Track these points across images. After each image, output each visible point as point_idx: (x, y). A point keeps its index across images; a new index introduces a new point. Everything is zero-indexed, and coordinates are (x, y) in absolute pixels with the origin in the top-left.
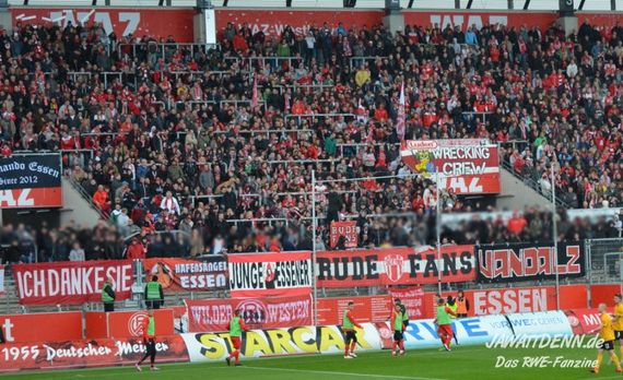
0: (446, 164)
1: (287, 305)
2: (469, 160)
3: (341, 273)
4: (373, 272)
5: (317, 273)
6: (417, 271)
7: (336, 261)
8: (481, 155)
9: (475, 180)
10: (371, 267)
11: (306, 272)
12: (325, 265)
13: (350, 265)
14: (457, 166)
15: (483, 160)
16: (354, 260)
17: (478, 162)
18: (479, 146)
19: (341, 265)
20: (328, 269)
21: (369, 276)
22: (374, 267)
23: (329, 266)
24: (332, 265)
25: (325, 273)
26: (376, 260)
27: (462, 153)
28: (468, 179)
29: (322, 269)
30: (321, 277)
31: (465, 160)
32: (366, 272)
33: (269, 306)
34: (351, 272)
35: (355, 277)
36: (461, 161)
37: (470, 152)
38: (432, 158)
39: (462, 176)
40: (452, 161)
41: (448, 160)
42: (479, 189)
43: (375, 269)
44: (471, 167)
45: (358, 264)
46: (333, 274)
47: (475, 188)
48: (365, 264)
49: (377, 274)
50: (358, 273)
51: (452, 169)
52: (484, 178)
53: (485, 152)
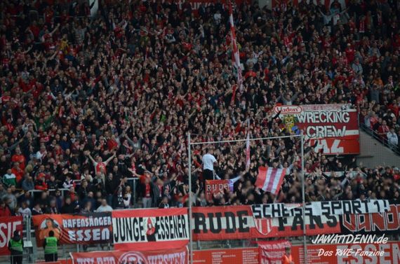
0: (309, 128)
1: (166, 256)
2: (330, 123)
3: (216, 227)
4: (245, 226)
5: (193, 227)
6: (285, 225)
7: (211, 216)
8: (342, 119)
9: (337, 142)
10: (241, 222)
11: (184, 226)
12: (201, 219)
13: (223, 220)
14: (320, 129)
15: (344, 124)
16: (227, 215)
17: (339, 125)
18: (340, 110)
19: (215, 220)
20: (203, 223)
21: (241, 229)
22: (245, 221)
23: (204, 220)
24: (207, 220)
25: (201, 227)
26: (247, 214)
27: (324, 117)
28: (330, 141)
29: (197, 223)
30: (196, 231)
31: (326, 124)
32: (238, 226)
33: (149, 258)
34: (224, 226)
35: (228, 230)
36: (323, 125)
37: (332, 117)
38: (296, 122)
39: (325, 138)
40: (315, 125)
41: (311, 124)
42: (341, 150)
43: (246, 223)
44: (333, 130)
45: (230, 219)
46: (208, 227)
47: (337, 149)
48: (237, 219)
49: (248, 228)
50: (231, 227)
51: (315, 132)
52: (345, 141)
53: (346, 116)
